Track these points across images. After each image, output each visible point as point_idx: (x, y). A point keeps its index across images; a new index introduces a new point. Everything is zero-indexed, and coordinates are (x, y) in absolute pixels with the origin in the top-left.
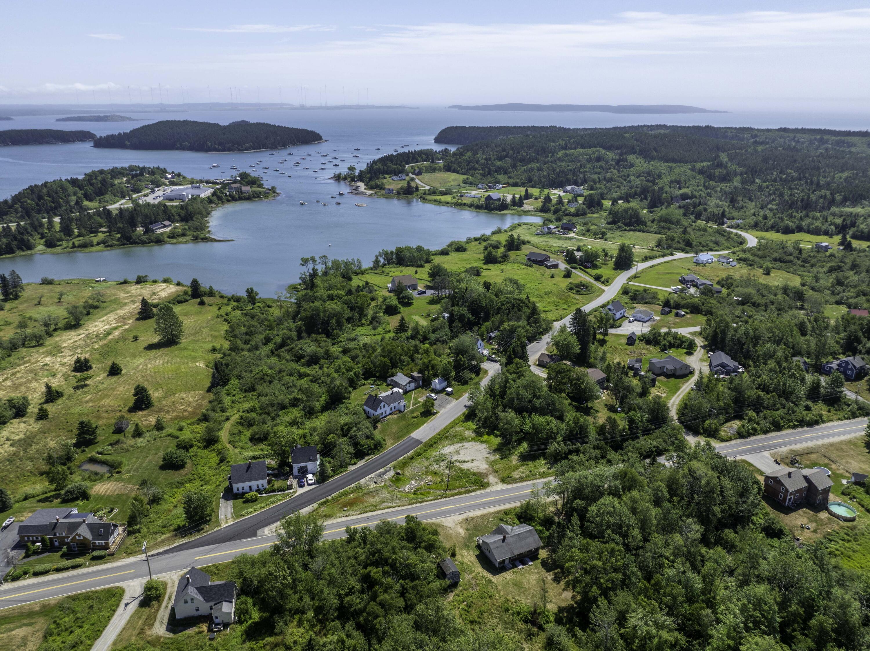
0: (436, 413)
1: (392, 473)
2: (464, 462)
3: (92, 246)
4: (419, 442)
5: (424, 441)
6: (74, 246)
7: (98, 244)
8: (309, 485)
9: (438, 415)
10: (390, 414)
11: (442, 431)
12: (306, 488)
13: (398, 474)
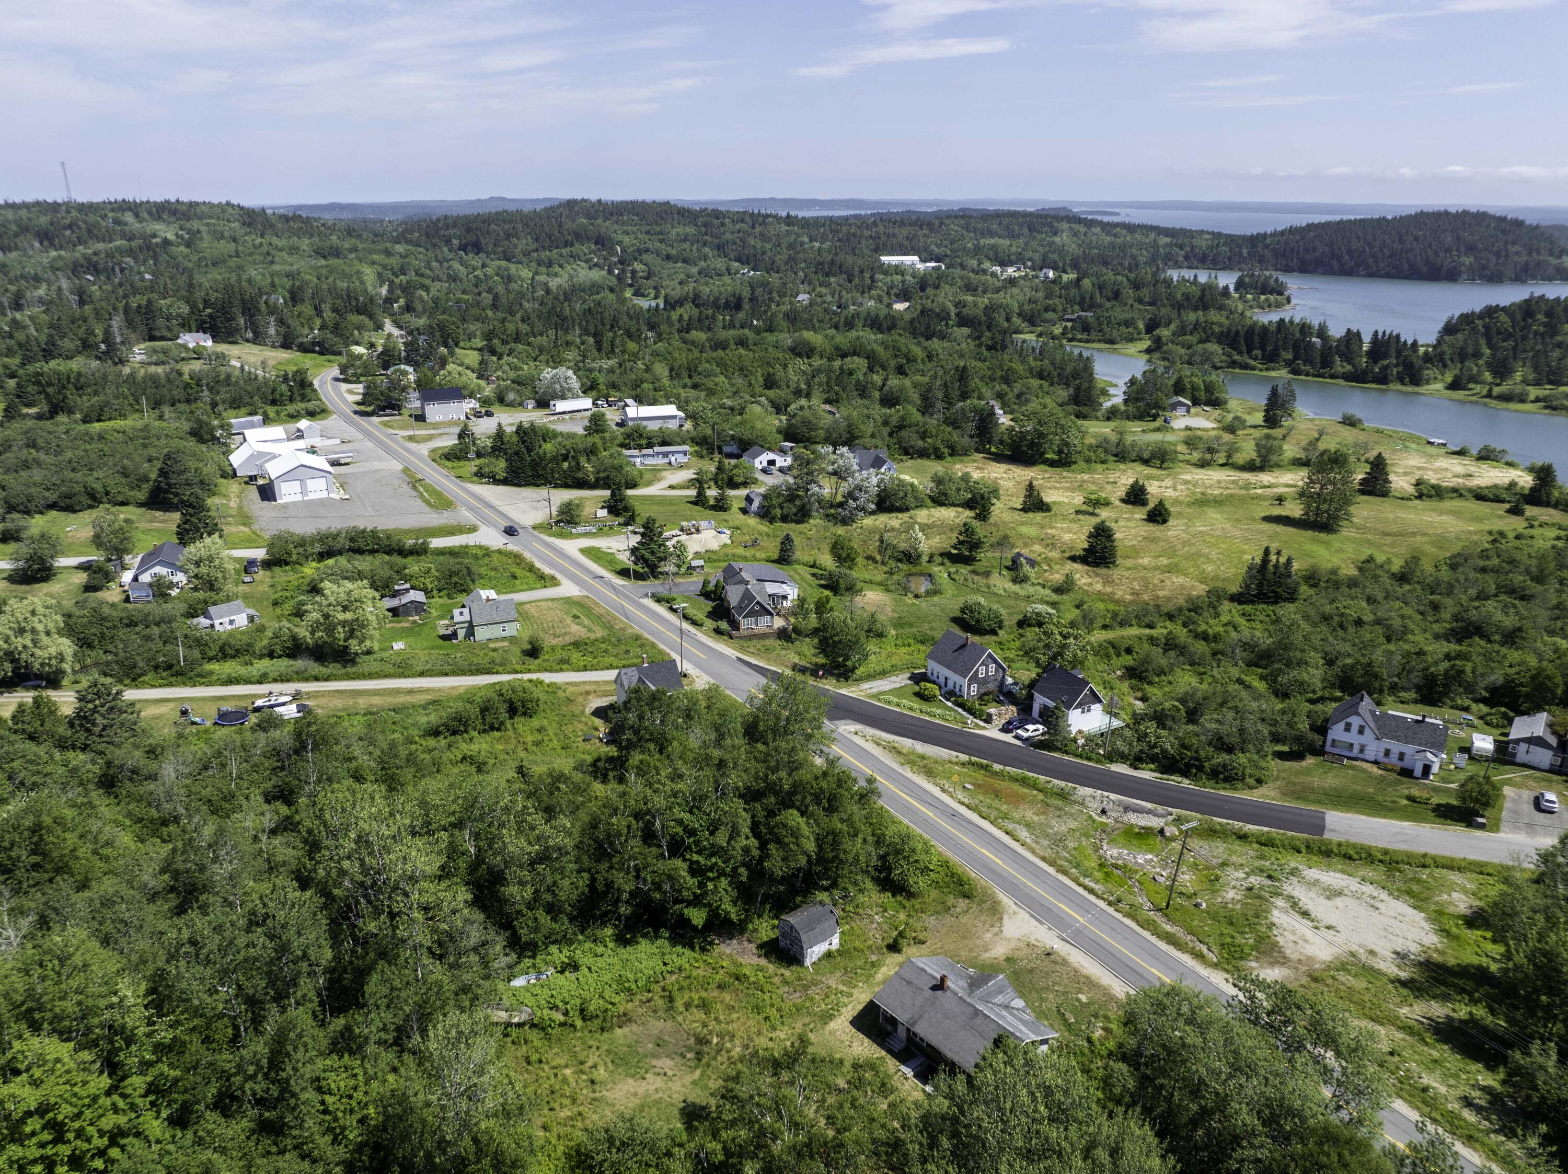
0: (1482, 827)
1: (1156, 823)
2: (1305, 914)
3: (1522, 401)
4: (1319, 828)
5: (1327, 835)
6: (1489, 395)
7: (1537, 400)
8: (1017, 737)
9: (1479, 833)
10: (1376, 762)
11: (1409, 855)
12: (1008, 738)
13: (1162, 832)
